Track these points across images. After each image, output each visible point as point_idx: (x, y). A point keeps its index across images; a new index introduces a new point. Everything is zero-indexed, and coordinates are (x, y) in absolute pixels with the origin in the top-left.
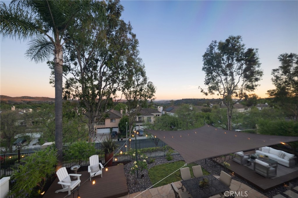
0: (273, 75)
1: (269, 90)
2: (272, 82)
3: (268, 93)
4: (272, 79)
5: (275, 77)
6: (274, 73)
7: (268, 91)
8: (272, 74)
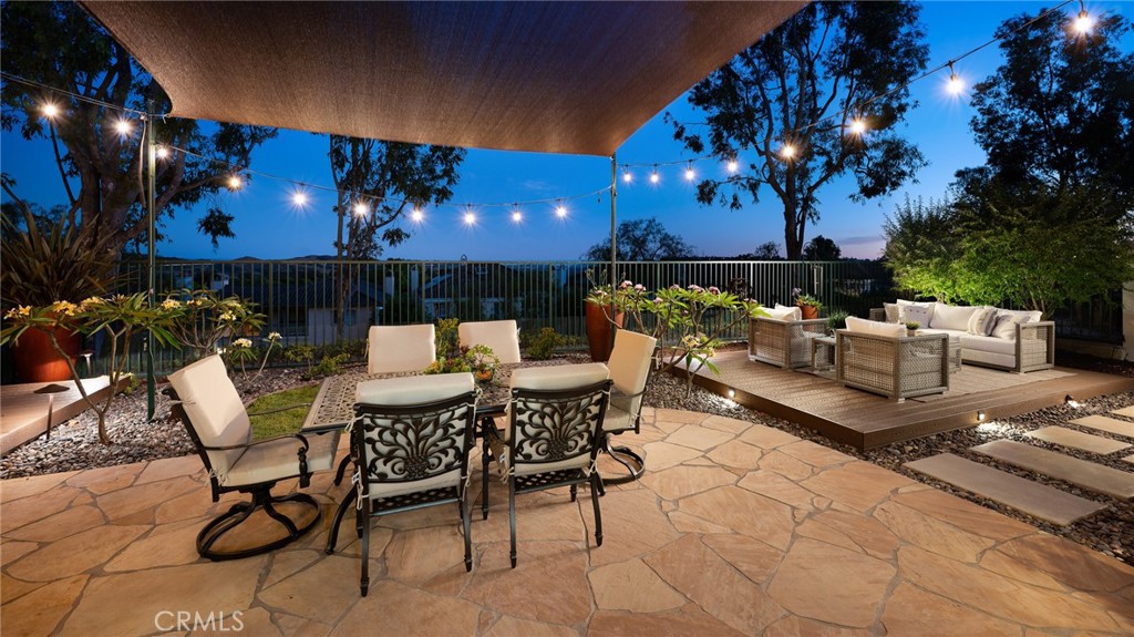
0: (978, 107)
1: (962, 168)
2: (974, 132)
3: (958, 183)
4: (974, 123)
5: (984, 114)
6: (981, 101)
7: (960, 174)
8: (974, 105)
